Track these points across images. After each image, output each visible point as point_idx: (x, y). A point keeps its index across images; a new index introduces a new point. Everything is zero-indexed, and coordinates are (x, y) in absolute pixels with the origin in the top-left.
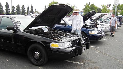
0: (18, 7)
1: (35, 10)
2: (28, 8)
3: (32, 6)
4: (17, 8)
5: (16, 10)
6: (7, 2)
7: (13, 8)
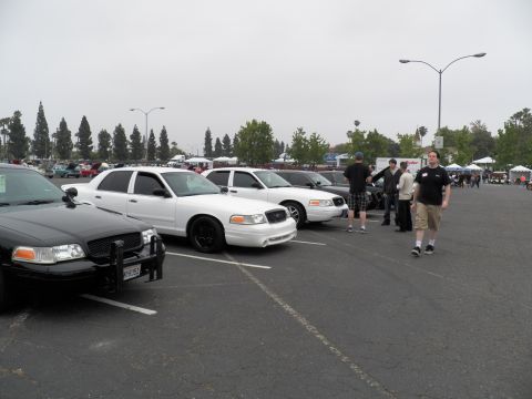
4: (116, 136)
5: (111, 142)
6: (84, 118)
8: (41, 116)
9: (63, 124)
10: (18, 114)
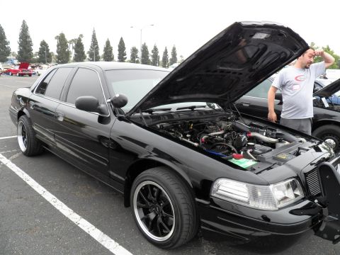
0: (145, 49)
1: (181, 56)
2: (166, 52)
3: (174, 49)
4: (143, 51)
5: (139, 55)
6: (122, 39)
7: (134, 51)
8: (94, 37)
9: (108, 43)
10: (81, 35)
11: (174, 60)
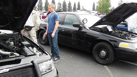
0: (64, 3)
1: (82, 7)
2: (75, 5)
3: (79, 3)
4: (63, 4)
5: (62, 6)
11: (79, 8)
